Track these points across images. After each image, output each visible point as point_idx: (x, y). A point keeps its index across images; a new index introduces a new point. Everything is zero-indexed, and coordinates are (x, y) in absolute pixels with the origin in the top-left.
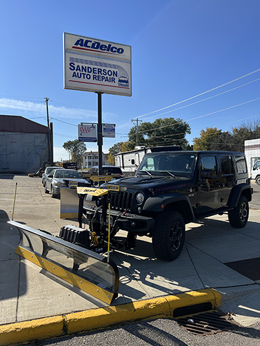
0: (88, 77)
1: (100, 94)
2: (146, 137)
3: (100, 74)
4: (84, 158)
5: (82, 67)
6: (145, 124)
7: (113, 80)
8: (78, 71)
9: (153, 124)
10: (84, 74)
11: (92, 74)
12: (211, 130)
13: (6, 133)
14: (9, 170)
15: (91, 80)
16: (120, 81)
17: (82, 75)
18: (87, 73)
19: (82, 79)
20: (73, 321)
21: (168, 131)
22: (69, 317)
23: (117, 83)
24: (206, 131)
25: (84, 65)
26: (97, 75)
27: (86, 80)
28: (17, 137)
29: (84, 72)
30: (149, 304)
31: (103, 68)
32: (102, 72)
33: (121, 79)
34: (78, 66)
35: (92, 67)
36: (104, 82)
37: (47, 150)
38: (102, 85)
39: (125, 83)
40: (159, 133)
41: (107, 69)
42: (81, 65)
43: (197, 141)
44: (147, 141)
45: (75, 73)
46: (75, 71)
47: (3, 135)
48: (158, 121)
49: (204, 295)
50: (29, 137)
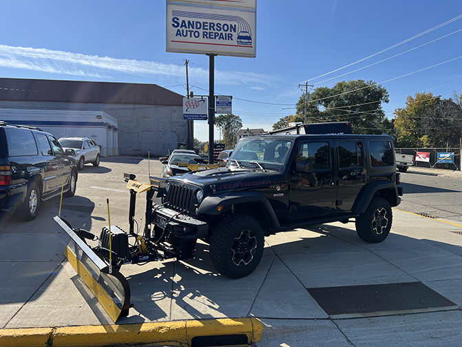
0: (197, 34)
1: (212, 57)
2: (322, 109)
3: (212, 31)
4: (238, 137)
5: (189, 22)
6: (320, 90)
7: (230, 37)
8: (184, 28)
9: (332, 90)
10: (191, 32)
11: (201, 31)
12: (423, 96)
13: (137, 106)
14: (141, 152)
15: (201, 39)
16: (239, 37)
17: (189, 33)
18: (195, 30)
19: (188, 39)
20: (60, 336)
21: (353, 99)
22: (59, 331)
23: (235, 41)
24: (414, 98)
25: (191, 20)
26: (208, 31)
27: (193, 39)
28: (150, 110)
29: (191, 29)
30: (162, 328)
31: (216, 22)
32: (215, 27)
33: (241, 34)
34: (184, 21)
35: (202, 21)
36: (217, 41)
37: (187, 127)
38: (216, 44)
39: (246, 39)
40: (340, 103)
41: (222, 23)
42: (187, 20)
43: (401, 113)
44: (322, 114)
45: (179, 30)
46: (179, 28)
47: (135, 108)
48: (340, 85)
49: (239, 325)
50: (164, 111)
